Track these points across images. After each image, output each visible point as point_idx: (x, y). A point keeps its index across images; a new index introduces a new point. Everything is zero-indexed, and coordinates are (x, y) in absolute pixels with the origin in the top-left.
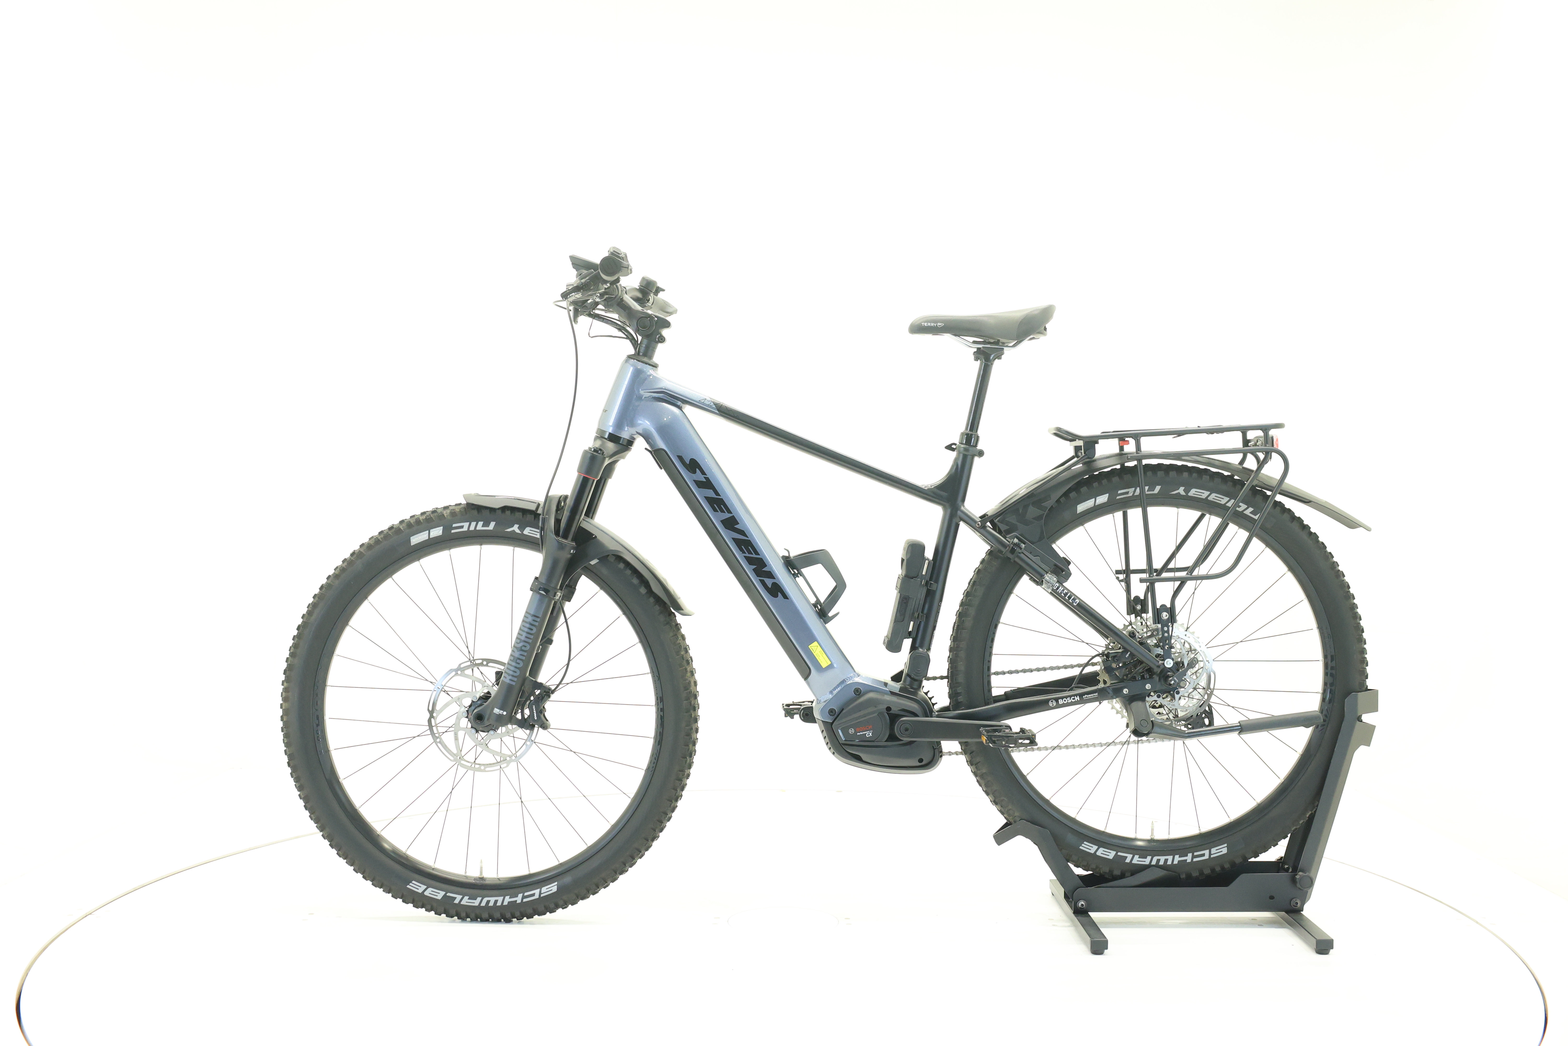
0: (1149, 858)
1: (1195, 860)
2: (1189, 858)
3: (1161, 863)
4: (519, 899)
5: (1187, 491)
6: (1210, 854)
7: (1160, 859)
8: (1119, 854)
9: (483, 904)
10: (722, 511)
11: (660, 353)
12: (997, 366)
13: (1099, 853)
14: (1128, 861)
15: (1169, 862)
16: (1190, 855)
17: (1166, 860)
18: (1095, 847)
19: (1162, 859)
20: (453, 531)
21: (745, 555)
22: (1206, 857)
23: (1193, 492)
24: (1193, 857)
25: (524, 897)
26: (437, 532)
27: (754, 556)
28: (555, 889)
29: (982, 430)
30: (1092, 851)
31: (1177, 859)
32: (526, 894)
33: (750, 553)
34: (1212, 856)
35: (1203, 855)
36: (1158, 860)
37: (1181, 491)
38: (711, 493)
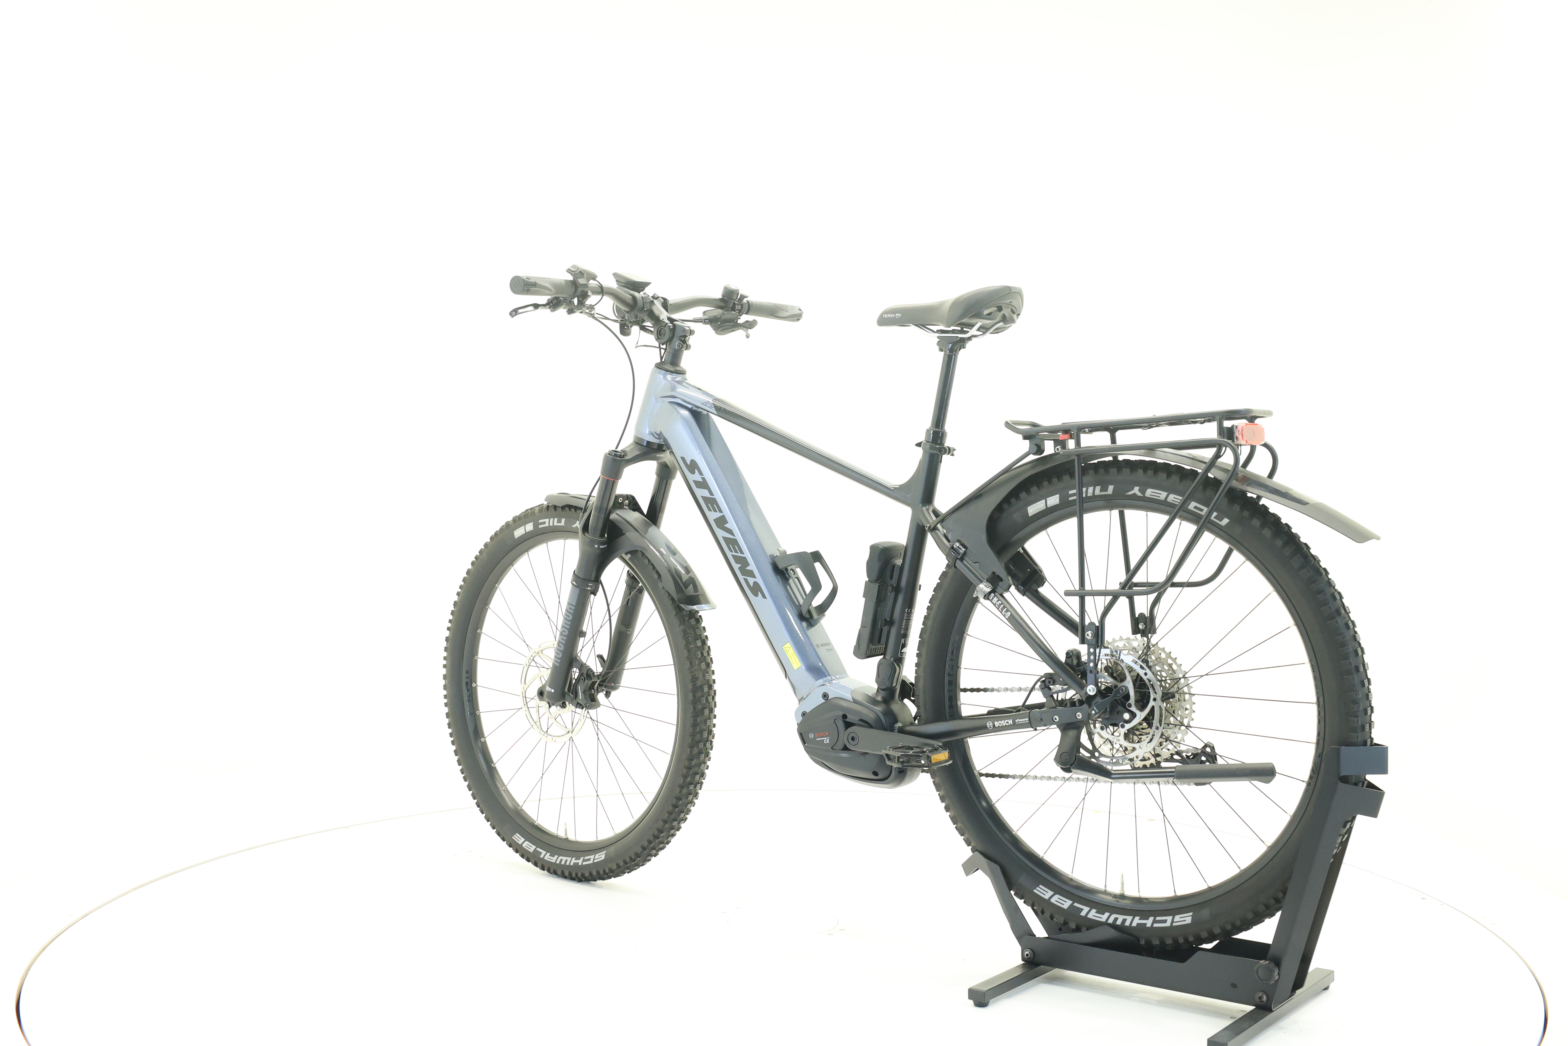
0: (1107, 914)
1: (1155, 925)
2: (1149, 922)
3: (1119, 922)
4: (580, 862)
5: (1143, 491)
6: (1173, 921)
7: (1118, 918)
8: (1076, 904)
9: (558, 862)
10: (715, 511)
11: (687, 360)
12: (963, 356)
13: (1053, 900)
14: (1083, 914)
15: (1127, 924)
16: (1151, 919)
17: (1124, 921)
18: (1051, 893)
19: (1121, 918)
20: (540, 526)
21: (733, 554)
22: (1168, 924)
23: (1149, 492)
24: (1154, 922)
25: (584, 861)
26: (530, 527)
27: (739, 554)
28: (603, 857)
29: (949, 426)
30: (1046, 897)
31: (1137, 921)
32: (586, 858)
33: (736, 552)
34: (1174, 924)
35: (1165, 921)
36: (1116, 919)
37: (1136, 490)
38: (706, 493)
